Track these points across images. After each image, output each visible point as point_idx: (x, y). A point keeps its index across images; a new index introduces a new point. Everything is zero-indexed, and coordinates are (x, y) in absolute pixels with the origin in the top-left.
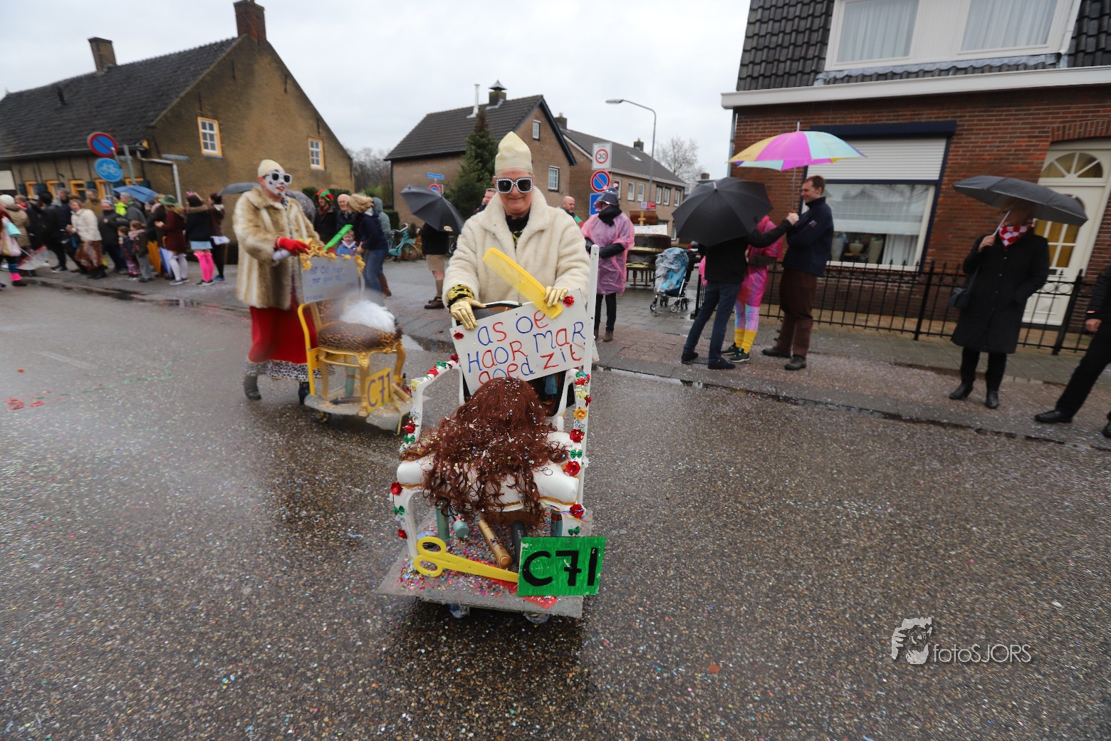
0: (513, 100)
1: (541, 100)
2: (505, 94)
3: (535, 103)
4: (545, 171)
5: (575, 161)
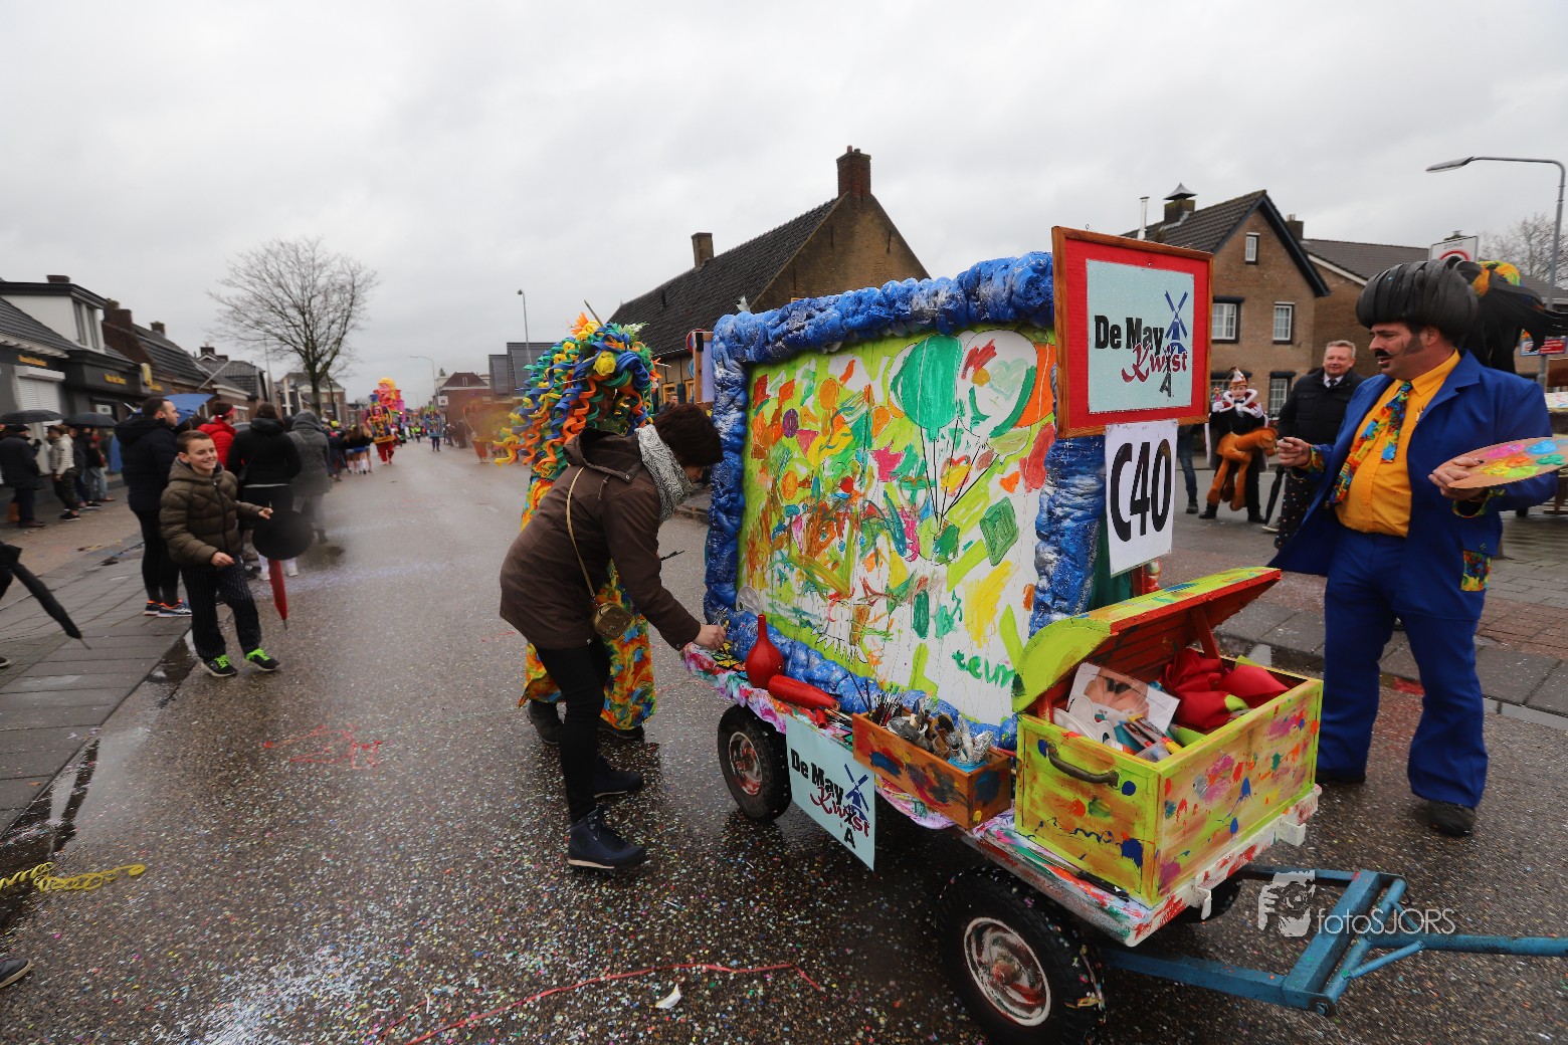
0: (1207, 209)
1: (1264, 199)
2: (1193, 202)
3: (1252, 206)
4: (1268, 312)
5: (1327, 289)
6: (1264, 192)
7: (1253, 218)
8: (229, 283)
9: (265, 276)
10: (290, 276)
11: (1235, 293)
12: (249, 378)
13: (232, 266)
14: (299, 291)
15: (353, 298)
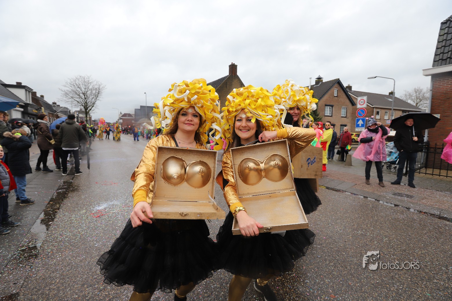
0: (326, 82)
1: (339, 81)
2: (322, 80)
3: (336, 82)
4: (340, 109)
5: (355, 104)
7: (336, 85)
8: (65, 86)
9: (75, 85)
10: (82, 85)
11: (331, 104)
12: (66, 112)
14: (83, 90)
15: (99, 92)
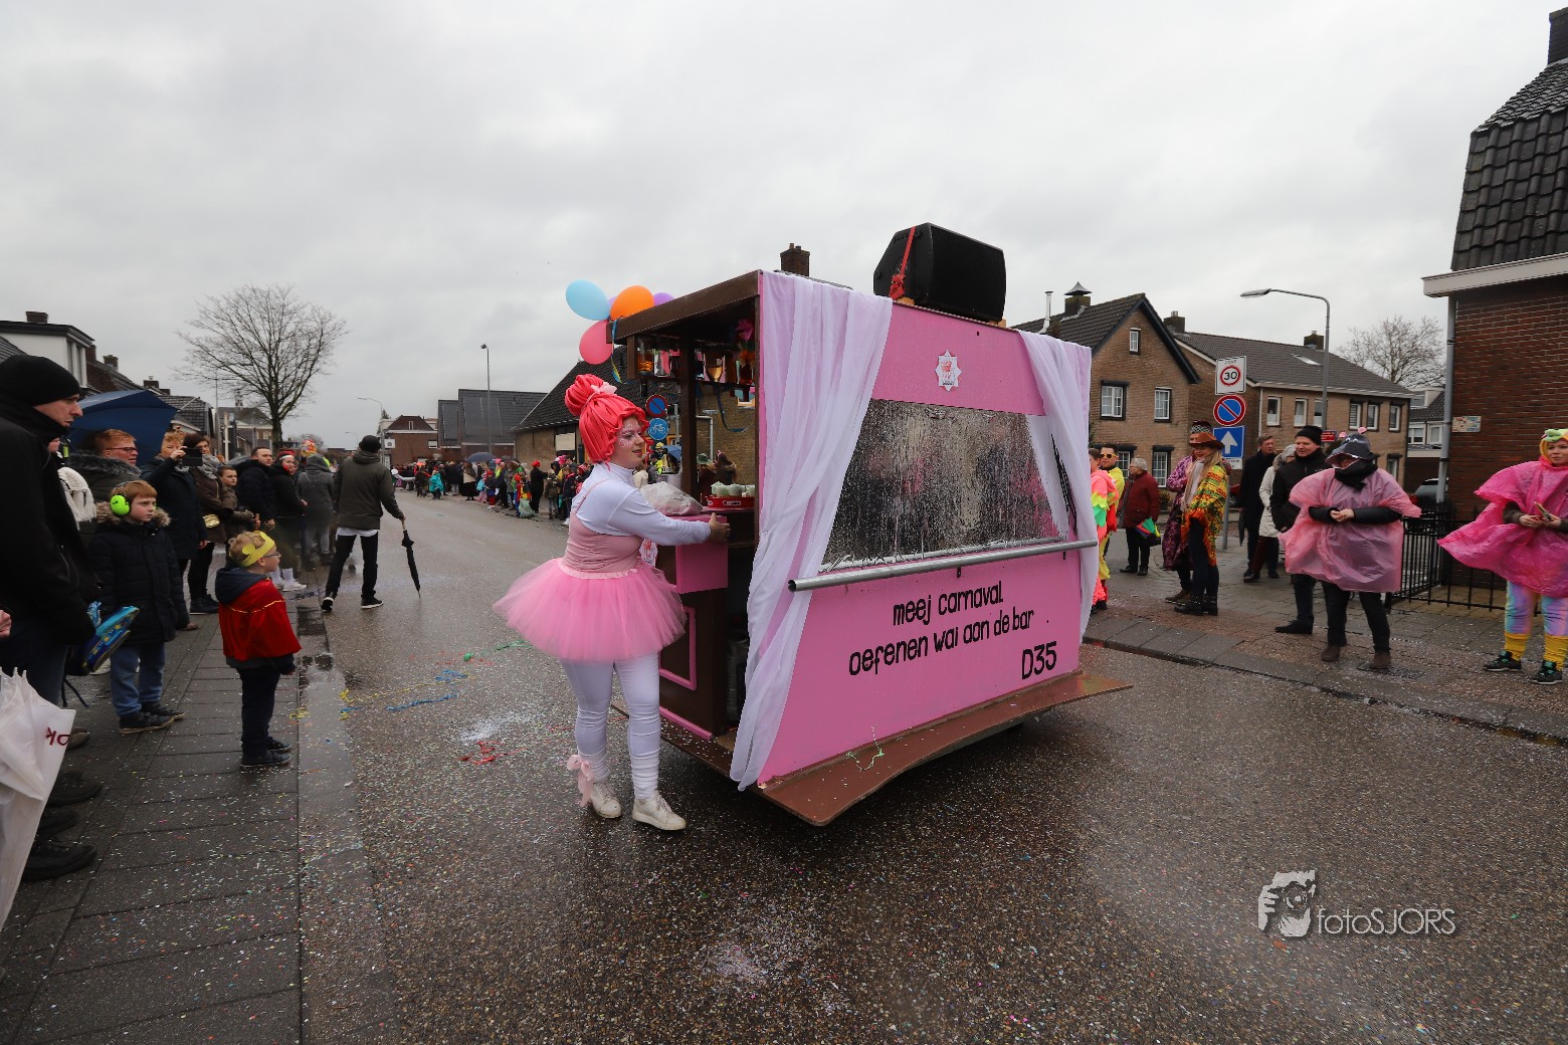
0: (1100, 305)
1: (1142, 301)
2: (1089, 299)
3: (1133, 306)
4: (1149, 395)
5: (1198, 377)
6: (1143, 295)
7: (1135, 316)
8: (200, 325)
9: (234, 319)
11: (1121, 378)
12: (198, 413)
13: (203, 309)
14: (264, 336)
15: (321, 344)
